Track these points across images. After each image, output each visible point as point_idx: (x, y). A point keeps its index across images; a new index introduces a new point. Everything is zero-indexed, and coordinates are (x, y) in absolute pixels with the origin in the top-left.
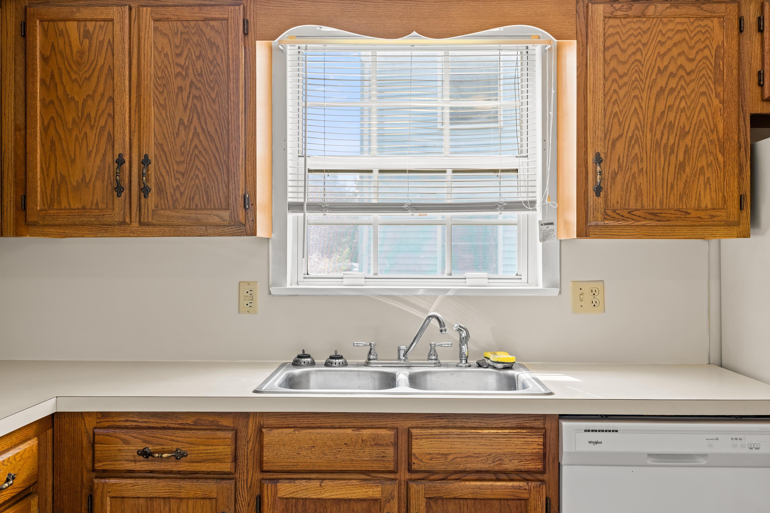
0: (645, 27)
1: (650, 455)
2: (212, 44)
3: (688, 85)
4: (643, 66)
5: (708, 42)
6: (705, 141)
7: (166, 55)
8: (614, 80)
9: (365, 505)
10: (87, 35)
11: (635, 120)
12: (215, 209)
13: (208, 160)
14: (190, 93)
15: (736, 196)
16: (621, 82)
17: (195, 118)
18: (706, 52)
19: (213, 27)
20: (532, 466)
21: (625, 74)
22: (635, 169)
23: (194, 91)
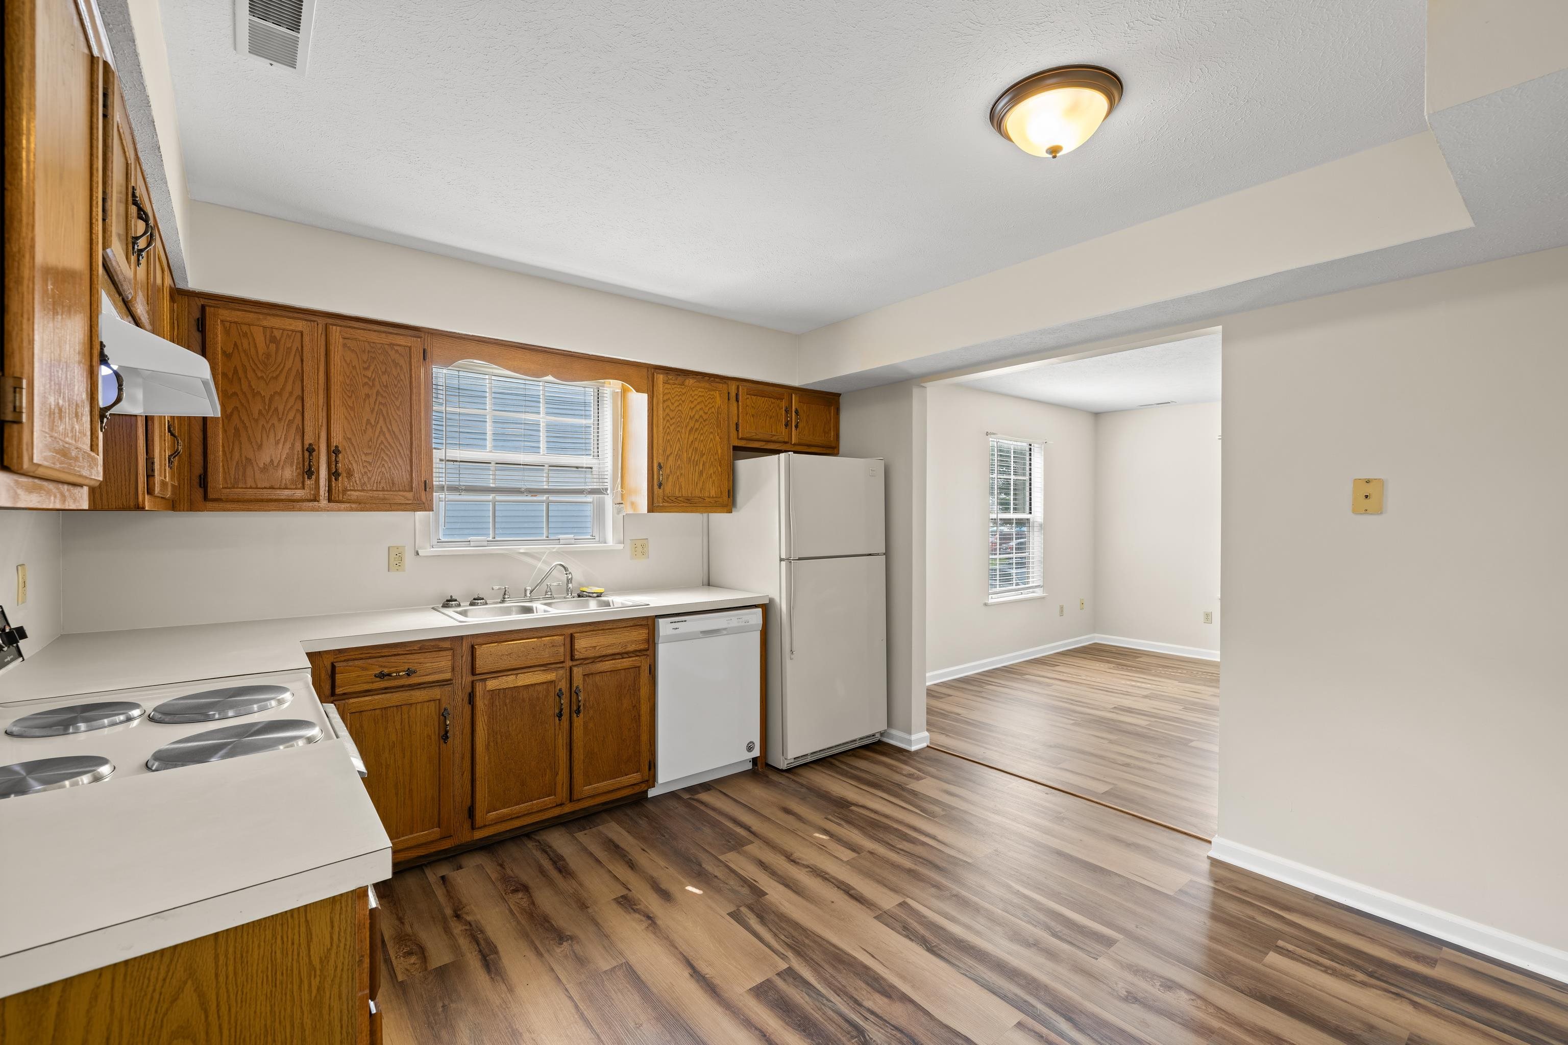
0: (684, 391)
1: (702, 632)
2: (396, 365)
3: (704, 427)
4: (682, 414)
5: (713, 404)
6: (712, 459)
7: (354, 367)
8: (668, 421)
9: (545, 686)
10: (273, 340)
11: (678, 445)
12: (399, 491)
13: (393, 453)
14: (376, 400)
15: (727, 490)
16: (672, 422)
17: (381, 419)
18: (713, 409)
19: (397, 351)
20: (642, 647)
21: (674, 418)
22: (678, 473)
23: (380, 398)
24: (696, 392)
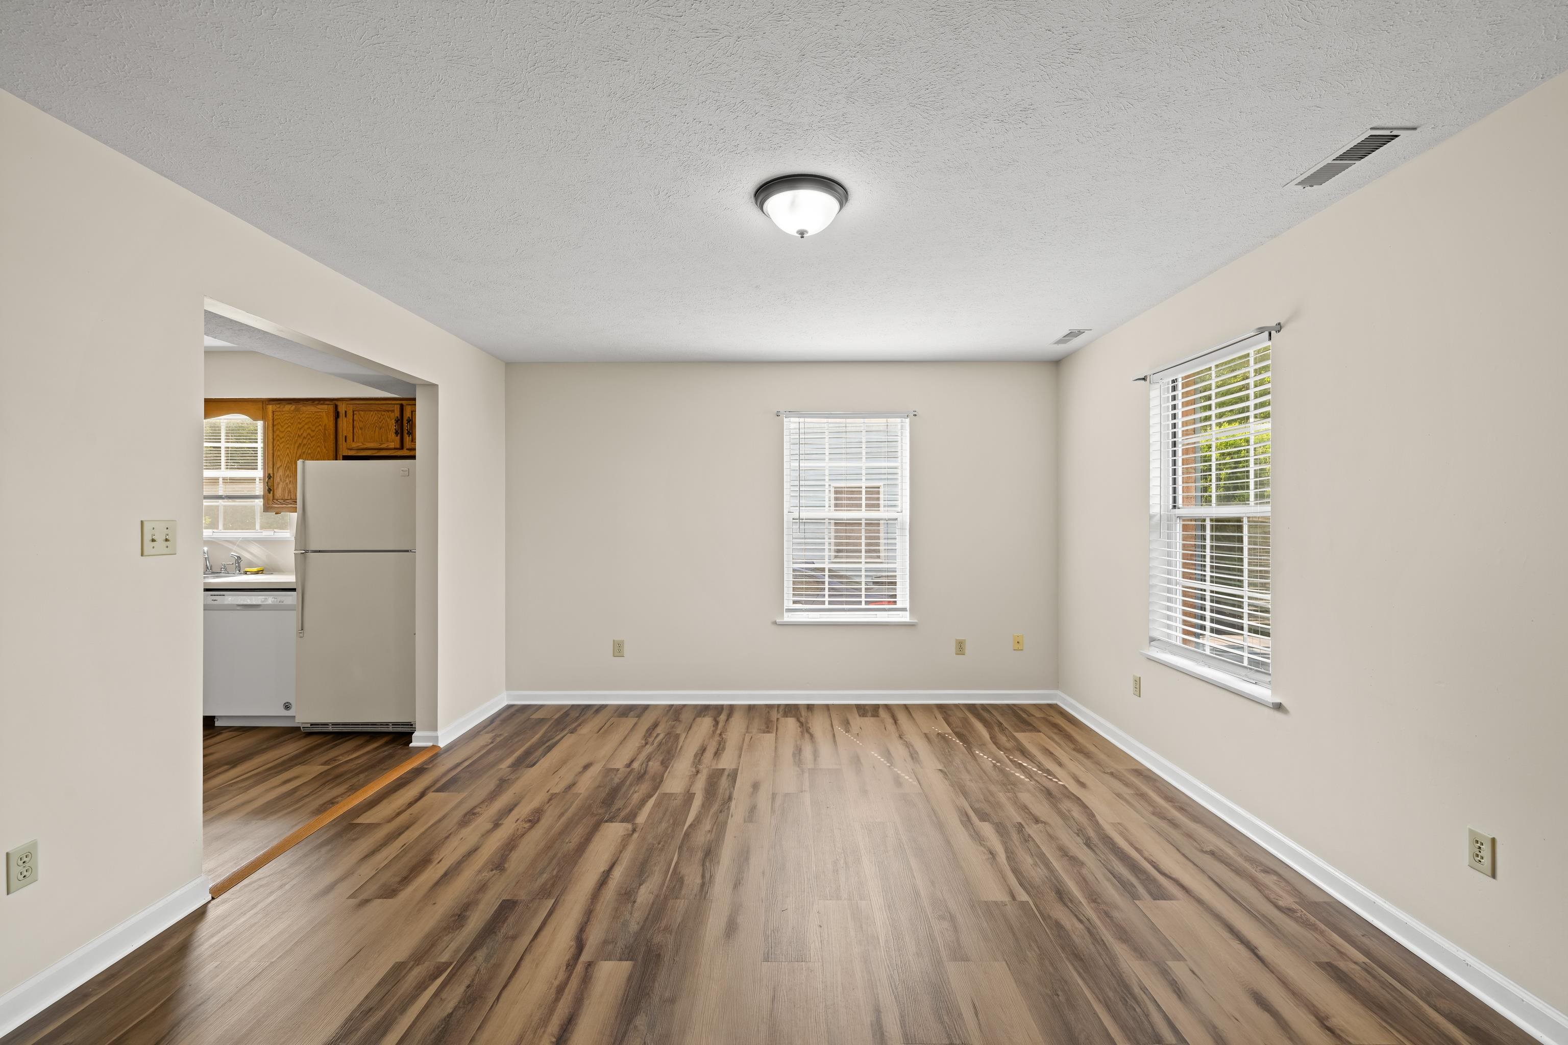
0: (293, 415)
1: (238, 606)
3: (312, 442)
4: (291, 433)
5: (320, 423)
8: (278, 440)
11: (287, 459)
16: (281, 440)
18: (320, 427)
22: (288, 481)
24: (304, 415)
